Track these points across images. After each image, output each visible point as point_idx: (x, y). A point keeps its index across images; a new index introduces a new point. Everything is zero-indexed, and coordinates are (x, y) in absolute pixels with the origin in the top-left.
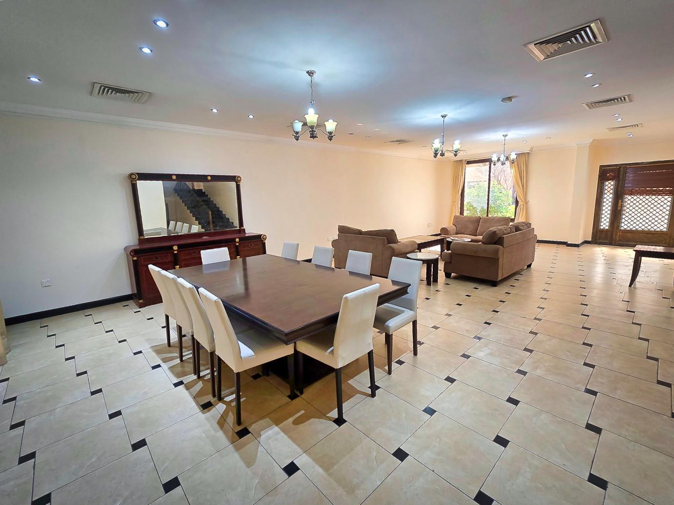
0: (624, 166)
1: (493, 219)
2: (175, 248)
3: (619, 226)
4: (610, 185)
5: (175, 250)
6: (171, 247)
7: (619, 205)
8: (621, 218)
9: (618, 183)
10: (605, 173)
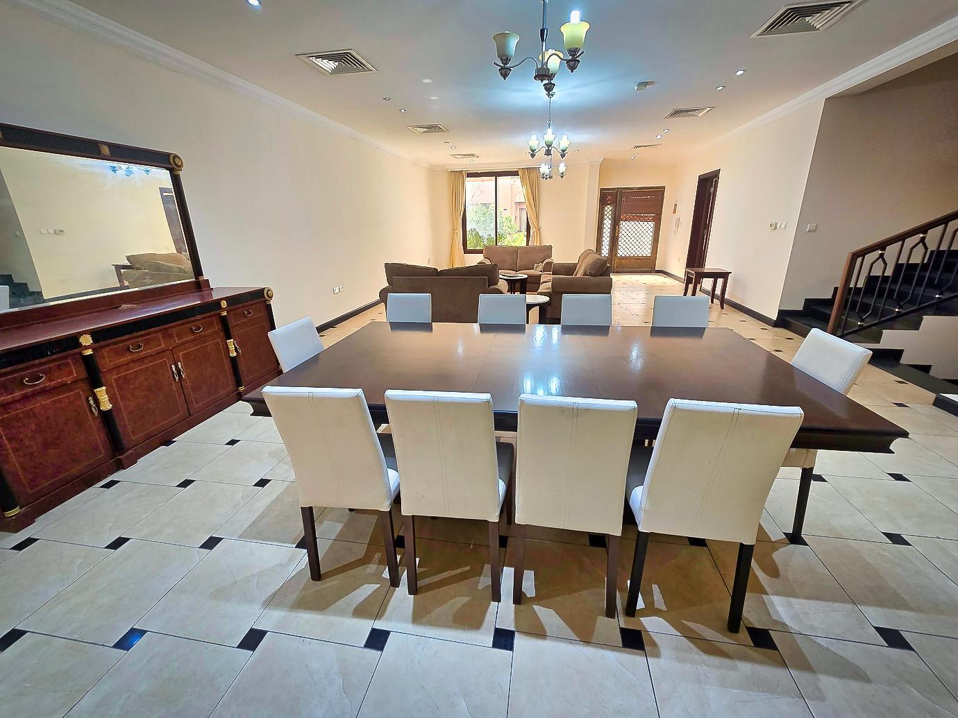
0: (620, 190)
1: (534, 248)
2: (86, 340)
3: (616, 253)
4: (608, 209)
5: (87, 348)
6: (73, 341)
7: (617, 231)
8: (618, 245)
9: (616, 208)
10: (607, 197)
